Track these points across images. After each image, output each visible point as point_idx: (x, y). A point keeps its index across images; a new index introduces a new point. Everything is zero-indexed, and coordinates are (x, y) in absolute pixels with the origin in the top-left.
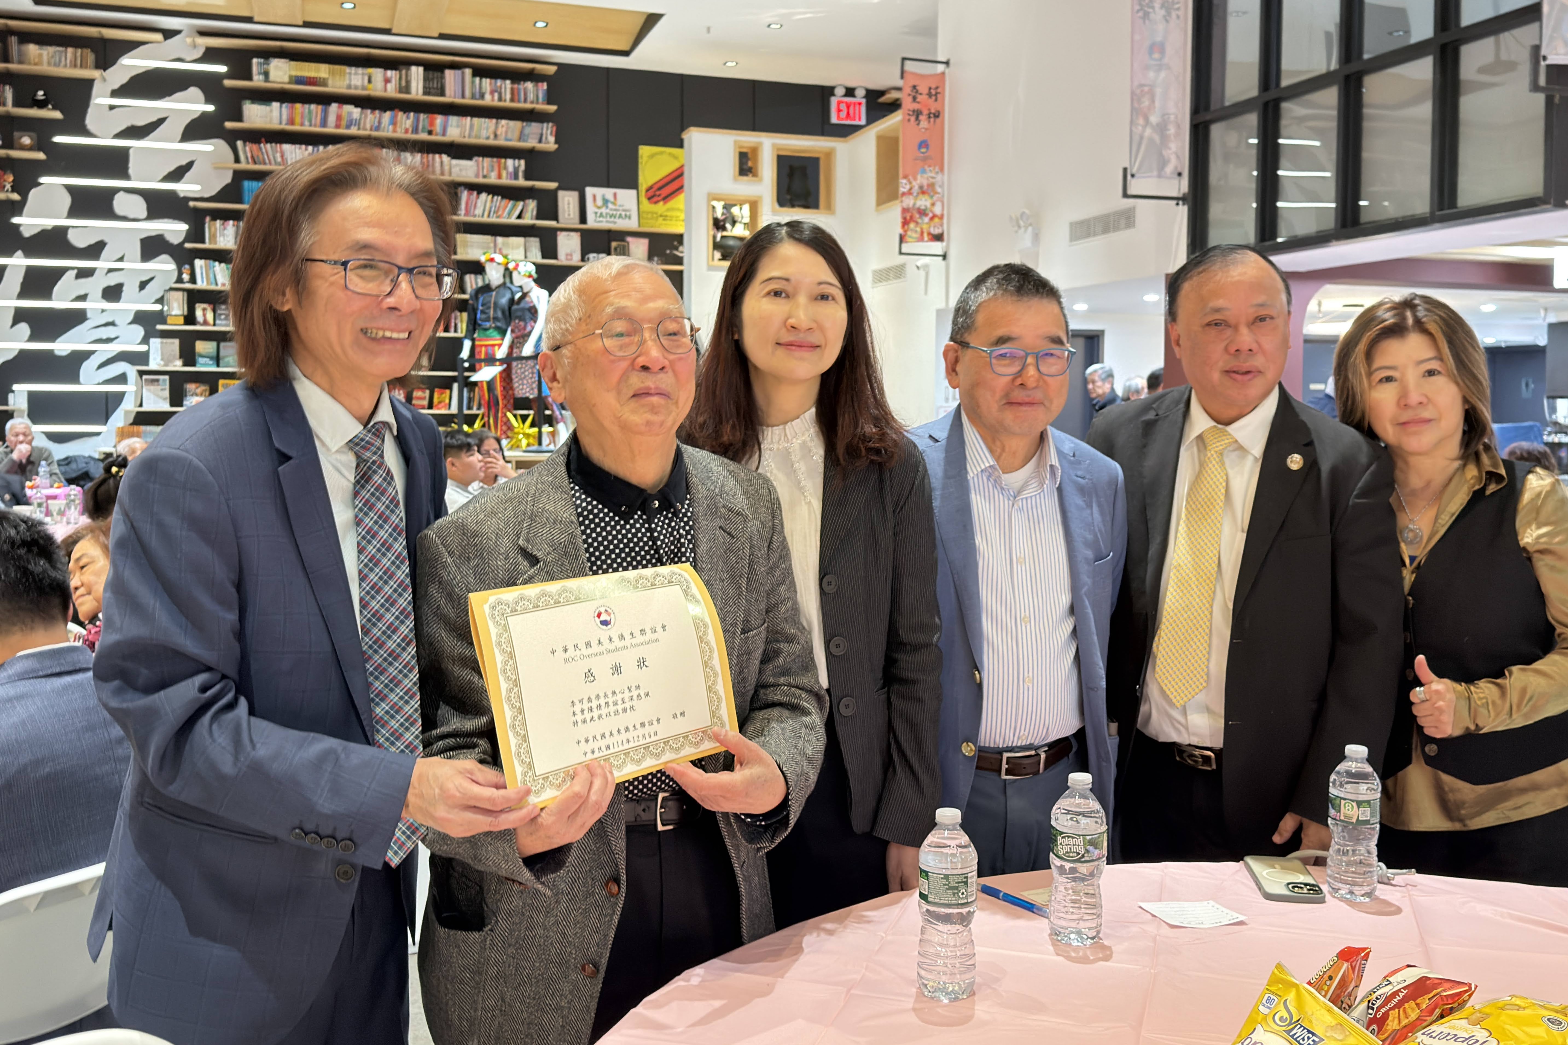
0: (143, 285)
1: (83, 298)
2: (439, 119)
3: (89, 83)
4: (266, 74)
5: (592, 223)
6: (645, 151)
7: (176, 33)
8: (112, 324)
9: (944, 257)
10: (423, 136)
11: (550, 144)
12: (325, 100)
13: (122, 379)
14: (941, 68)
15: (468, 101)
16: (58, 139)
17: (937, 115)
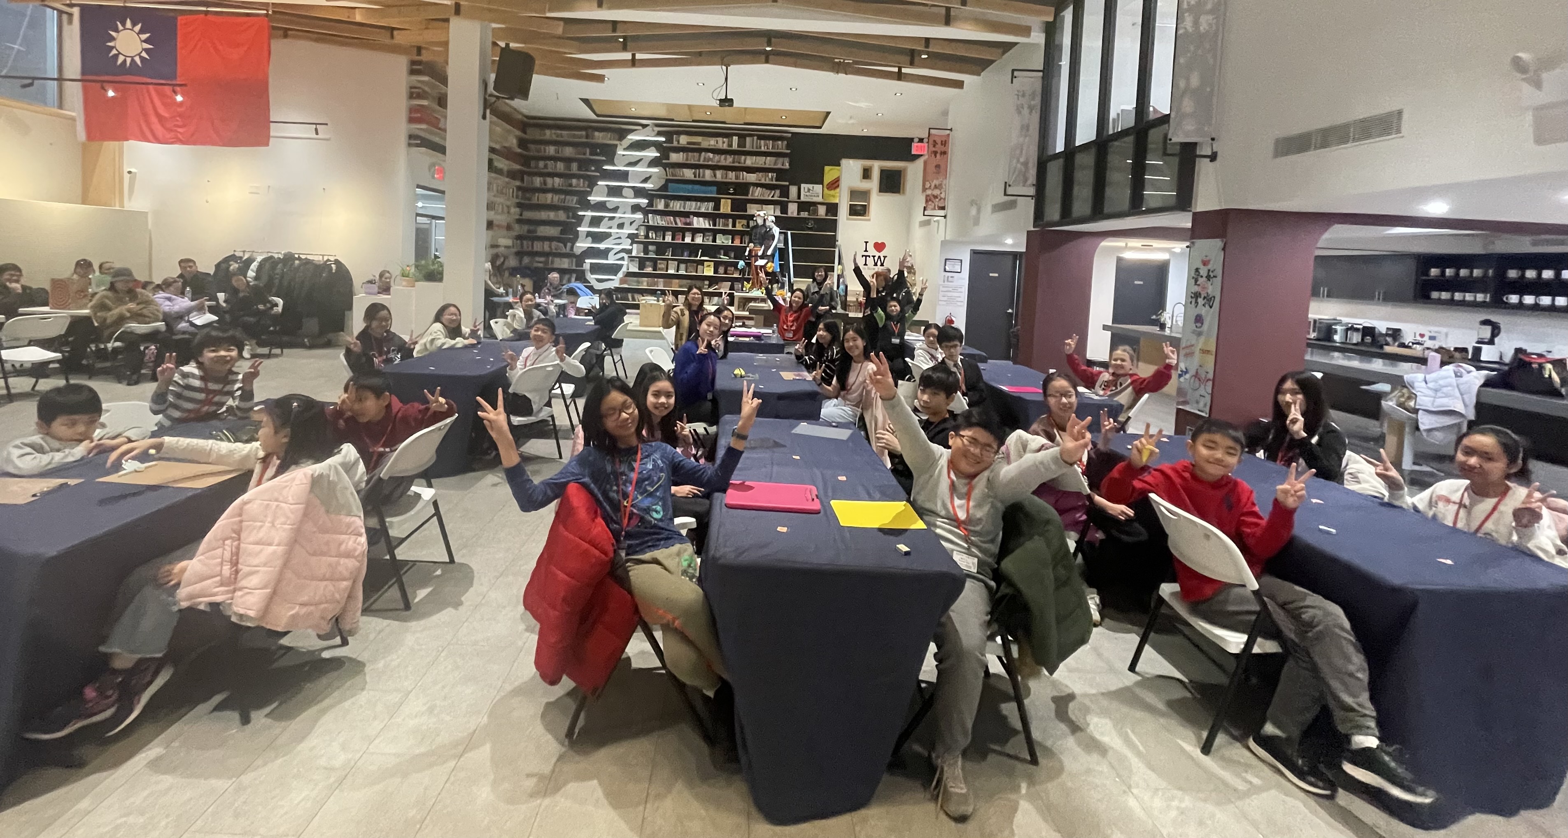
0: (631, 223)
1: (610, 228)
2: (743, 157)
3: (616, 146)
4: (678, 142)
5: (803, 199)
6: (827, 168)
7: (647, 125)
8: (620, 238)
9: (945, 217)
10: (737, 164)
11: (787, 166)
12: (700, 150)
13: (622, 259)
14: (948, 132)
15: (755, 150)
16: (605, 167)
17: (944, 153)
